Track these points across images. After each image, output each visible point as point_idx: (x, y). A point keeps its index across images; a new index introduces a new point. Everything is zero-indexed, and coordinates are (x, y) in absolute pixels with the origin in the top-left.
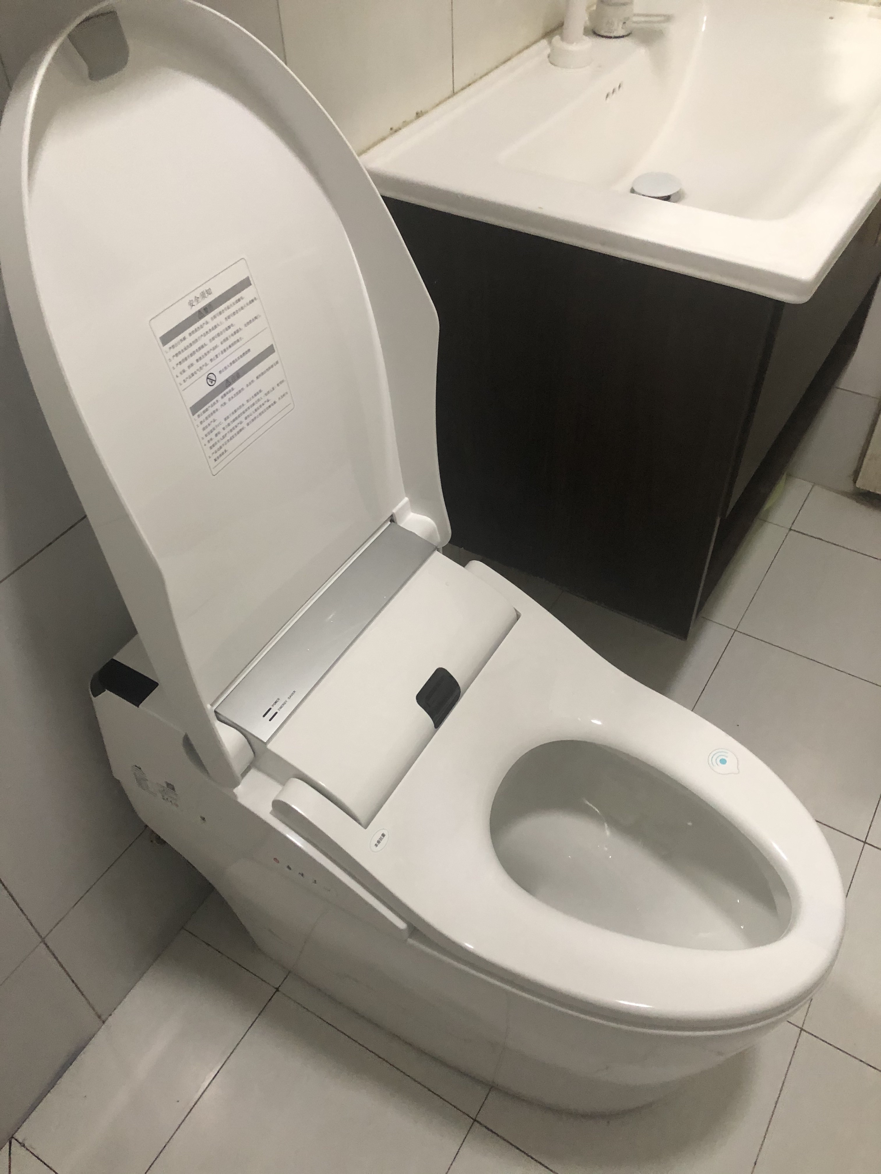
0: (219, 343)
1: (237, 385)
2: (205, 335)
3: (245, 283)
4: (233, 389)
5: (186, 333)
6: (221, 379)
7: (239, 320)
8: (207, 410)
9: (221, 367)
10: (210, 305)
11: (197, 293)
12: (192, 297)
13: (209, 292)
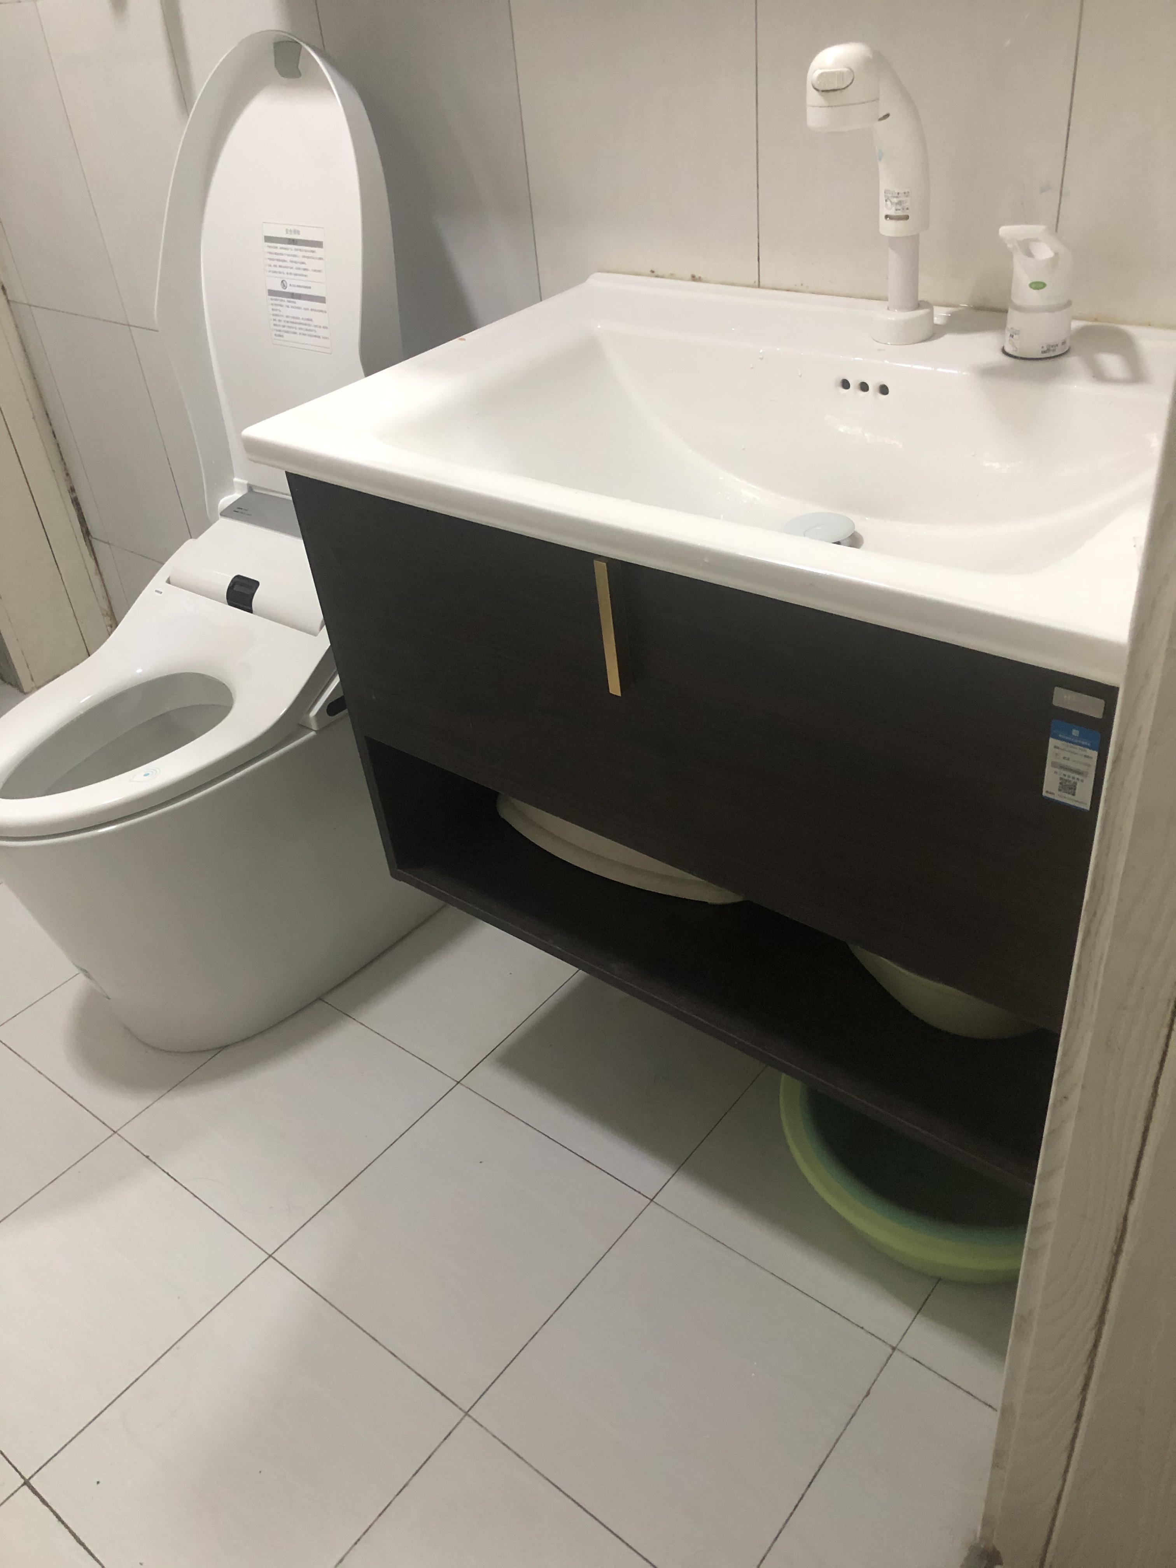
0: (294, 267)
1: (300, 303)
2: (289, 255)
3: (319, 244)
4: (295, 303)
5: (279, 245)
6: (289, 289)
7: (310, 264)
8: (276, 300)
9: (293, 282)
10: (297, 241)
11: (292, 228)
12: (290, 228)
13: (298, 232)
